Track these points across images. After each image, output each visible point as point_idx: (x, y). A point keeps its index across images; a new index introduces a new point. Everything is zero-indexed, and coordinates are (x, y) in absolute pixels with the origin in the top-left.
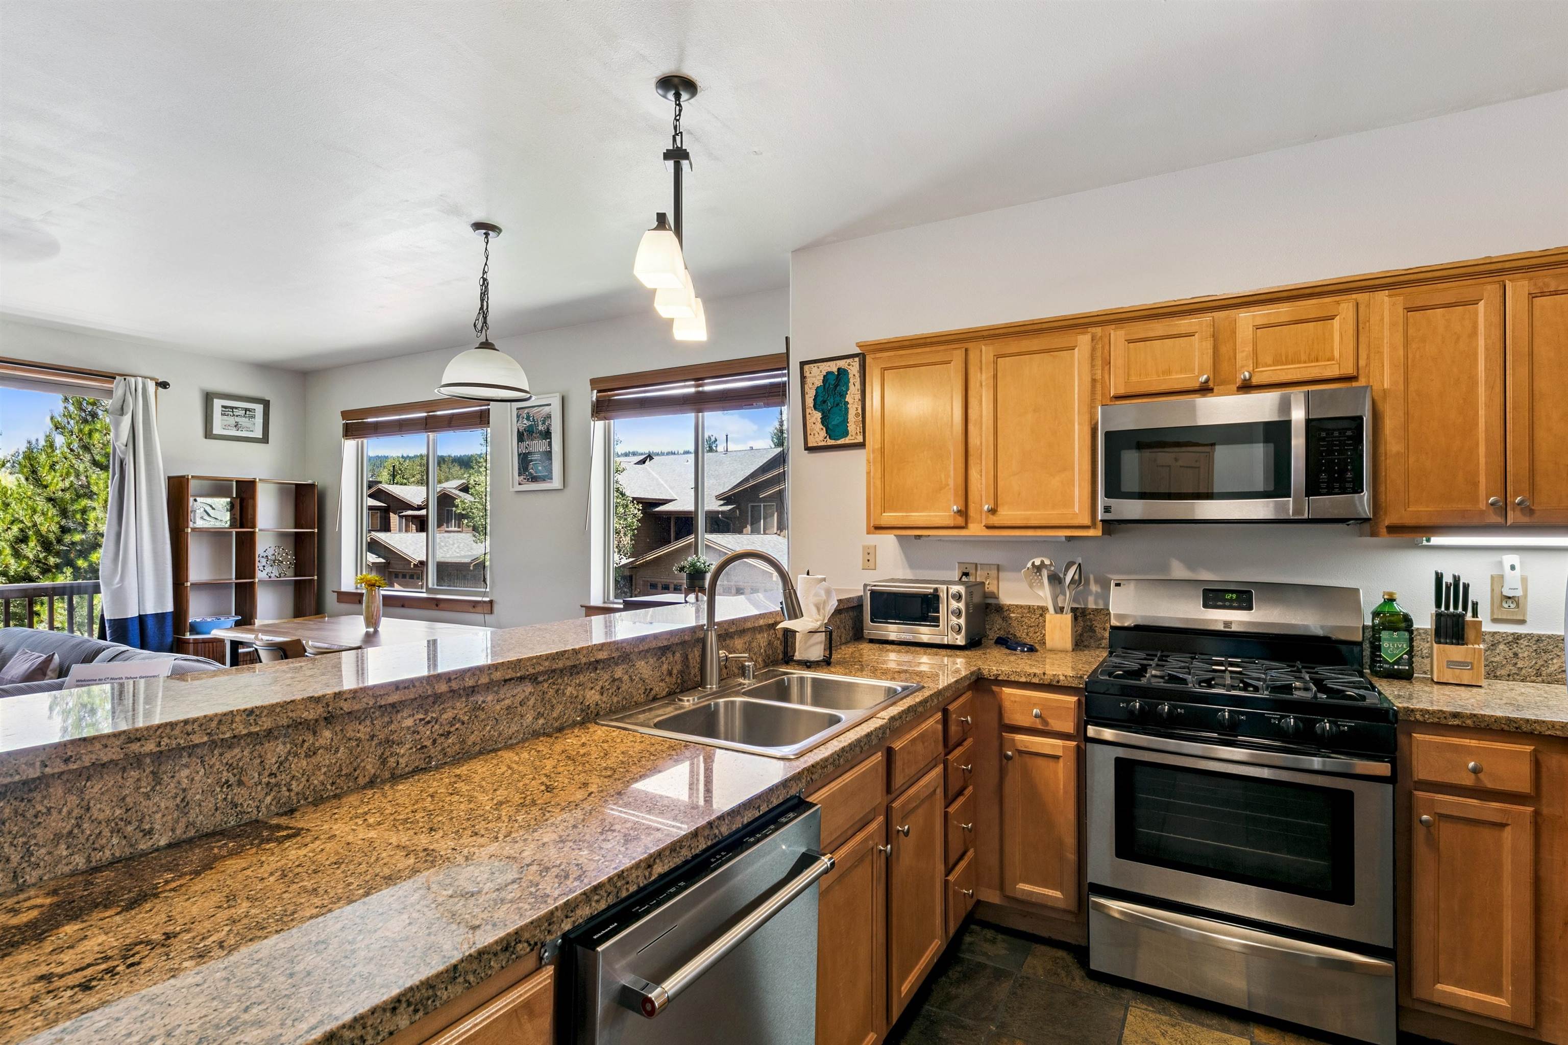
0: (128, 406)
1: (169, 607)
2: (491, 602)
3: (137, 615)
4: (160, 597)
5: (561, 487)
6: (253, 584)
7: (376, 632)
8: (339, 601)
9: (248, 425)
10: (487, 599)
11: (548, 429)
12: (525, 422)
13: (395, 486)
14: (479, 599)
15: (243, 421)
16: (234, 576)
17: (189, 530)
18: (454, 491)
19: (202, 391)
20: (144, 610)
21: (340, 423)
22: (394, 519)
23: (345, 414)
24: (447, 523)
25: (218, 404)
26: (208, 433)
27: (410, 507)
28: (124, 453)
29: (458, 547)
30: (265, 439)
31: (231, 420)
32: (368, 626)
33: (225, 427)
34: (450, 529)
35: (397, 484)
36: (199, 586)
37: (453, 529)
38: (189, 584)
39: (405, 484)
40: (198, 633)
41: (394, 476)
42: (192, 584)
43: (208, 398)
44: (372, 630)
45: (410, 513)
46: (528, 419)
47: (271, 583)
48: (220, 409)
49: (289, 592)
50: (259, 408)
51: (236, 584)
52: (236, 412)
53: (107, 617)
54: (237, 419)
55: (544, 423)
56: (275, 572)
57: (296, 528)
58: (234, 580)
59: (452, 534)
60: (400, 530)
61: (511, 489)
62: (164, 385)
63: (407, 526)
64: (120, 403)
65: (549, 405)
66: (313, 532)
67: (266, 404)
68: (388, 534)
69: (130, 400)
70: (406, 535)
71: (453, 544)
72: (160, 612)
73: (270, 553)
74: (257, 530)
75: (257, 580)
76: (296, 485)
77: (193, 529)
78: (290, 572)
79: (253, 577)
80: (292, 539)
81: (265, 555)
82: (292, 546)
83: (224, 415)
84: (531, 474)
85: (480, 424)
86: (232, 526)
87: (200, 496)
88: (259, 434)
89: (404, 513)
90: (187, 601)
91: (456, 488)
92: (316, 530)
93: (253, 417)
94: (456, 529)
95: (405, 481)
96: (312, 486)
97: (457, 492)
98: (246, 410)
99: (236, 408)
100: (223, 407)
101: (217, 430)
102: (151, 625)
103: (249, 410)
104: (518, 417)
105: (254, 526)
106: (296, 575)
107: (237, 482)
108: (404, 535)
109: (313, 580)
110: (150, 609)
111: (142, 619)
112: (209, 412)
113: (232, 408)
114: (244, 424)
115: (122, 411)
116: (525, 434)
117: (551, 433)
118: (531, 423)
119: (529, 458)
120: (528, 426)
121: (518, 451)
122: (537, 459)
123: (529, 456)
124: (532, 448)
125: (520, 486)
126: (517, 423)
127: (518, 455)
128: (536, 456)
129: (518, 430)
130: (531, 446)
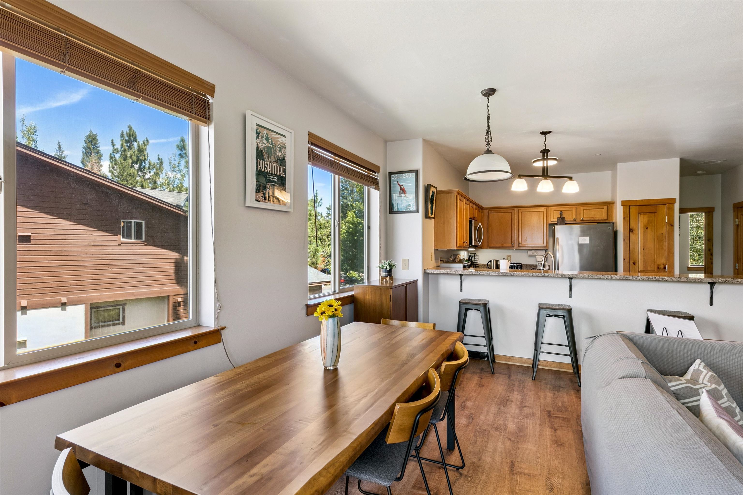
5: (292, 210)
11: (284, 157)
46: (267, 139)
55: (281, 151)
65: (285, 136)
104: (258, 133)
116: (264, 153)
117: (286, 162)
118: (269, 145)
119: (267, 178)
120: (267, 147)
121: (257, 167)
122: (275, 181)
123: (267, 176)
124: (270, 170)
125: (257, 202)
126: (256, 139)
127: (256, 171)
128: (274, 178)
129: (258, 146)
130: (270, 167)
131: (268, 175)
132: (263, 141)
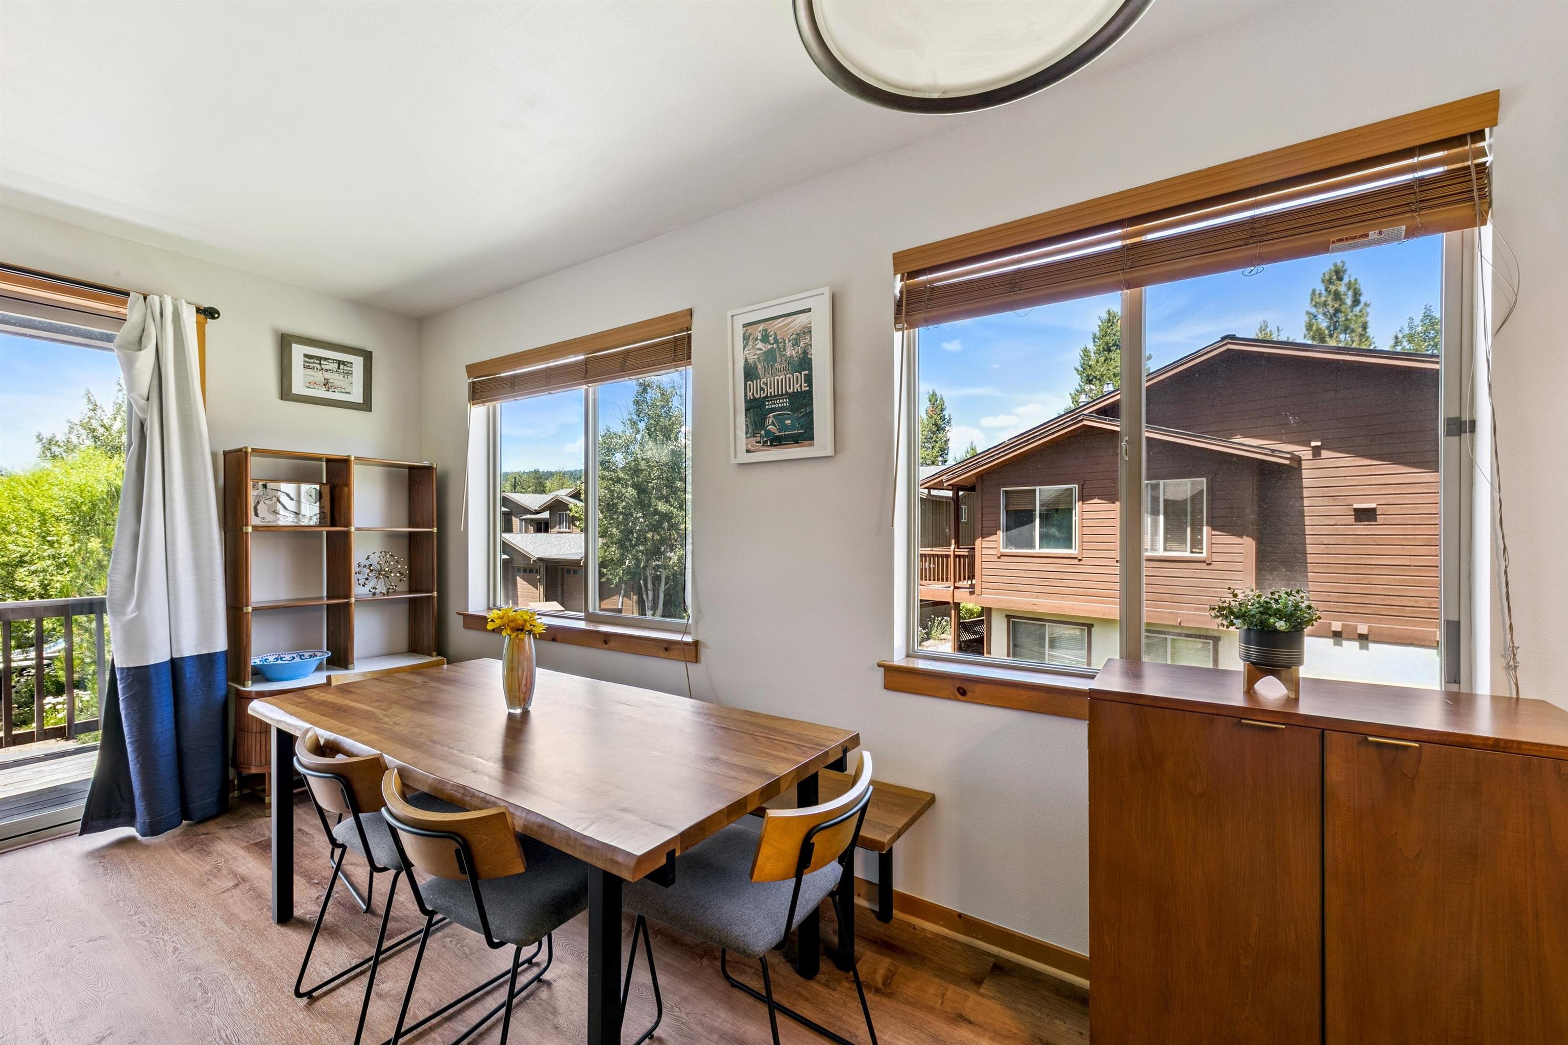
0: (149, 338)
1: (220, 644)
2: (696, 643)
3: (168, 658)
4: (205, 630)
5: (829, 452)
6: (348, 605)
7: (526, 713)
8: (466, 626)
9: (343, 384)
10: (688, 639)
11: (805, 353)
12: (760, 345)
13: (516, 494)
14: (677, 637)
15: (334, 378)
16: (325, 594)
17: (250, 529)
18: (565, 498)
19: (275, 331)
20: (179, 651)
21: (464, 382)
22: (516, 521)
23: (472, 370)
24: (560, 525)
25: (298, 351)
26: (286, 393)
27: (527, 511)
28: (145, 411)
29: (570, 545)
30: (366, 405)
31: (319, 376)
32: (511, 703)
33: (311, 385)
34: (562, 530)
35: (518, 492)
36: (270, 610)
37: (564, 530)
38: (250, 609)
39: (524, 493)
40: (268, 680)
41: (515, 487)
42: (254, 609)
43: (285, 342)
44: (518, 711)
45: (529, 516)
46: (765, 339)
47: (373, 602)
48: (302, 358)
49: (402, 613)
50: (358, 362)
51: (328, 605)
52: (326, 365)
53: (118, 665)
54: (327, 375)
55: (796, 343)
56: (381, 588)
57: (410, 527)
58: (325, 601)
59: (564, 534)
60: (521, 531)
61: (734, 461)
62: (210, 313)
63: (526, 528)
64: (137, 333)
65: (809, 310)
66: (432, 533)
67: (367, 356)
68: (511, 534)
69: (152, 330)
70: (527, 535)
71: (565, 543)
72: (205, 651)
73: (374, 560)
74: (353, 529)
75: (353, 600)
76: (411, 468)
77: (255, 528)
78: (404, 586)
79: (348, 596)
80: (405, 542)
81: (368, 563)
82: (405, 553)
83: (308, 367)
84: (768, 433)
85: (674, 360)
86: (322, 523)
87: (271, 481)
88: (357, 396)
89: (524, 517)
90: (248, 636)
91: (566, 495)
92: (435, 530)
93: (349, 374)
94: (567, 530)
95: (523, 490)
96: (429, 469)
97: (568, 499)
98: (340, 363)
99: (326, 359)
100: (306, 356)
101: (298, 387)
102: (190, 677)
103: (344, 363)
104: (746, 338)
105: (348, 524)
106: (411, 591)
107: (328, 461)
108: (524, 535)
109: (432, 597)
110: (189, 648)
111: (175, 664)
112: (285, 362)
113: (320, 358)
114: (337, 383)
115: (139, 344)
116: (759, 367)
117: (811, 359)
118: (770, 346)
119: (767, 407)
120: (765, 353)
121: (746, 395)
122: (784, 407)
123: (767, 403)
124: (772, 390)
125: (749, 454)
126: (744, 350)
127: (745, 402)
128: (781, 401)
129: (746, 360)
130: (770, 385)
131: (769, 401)
132: (757, 347)
